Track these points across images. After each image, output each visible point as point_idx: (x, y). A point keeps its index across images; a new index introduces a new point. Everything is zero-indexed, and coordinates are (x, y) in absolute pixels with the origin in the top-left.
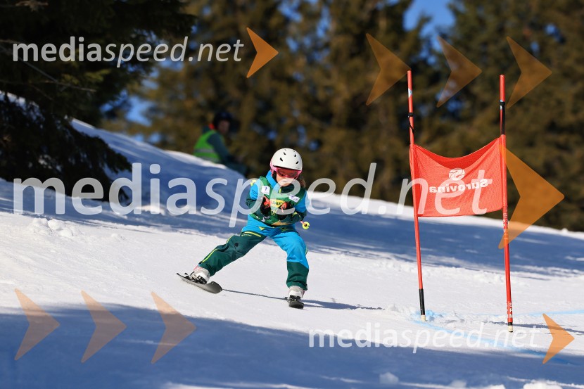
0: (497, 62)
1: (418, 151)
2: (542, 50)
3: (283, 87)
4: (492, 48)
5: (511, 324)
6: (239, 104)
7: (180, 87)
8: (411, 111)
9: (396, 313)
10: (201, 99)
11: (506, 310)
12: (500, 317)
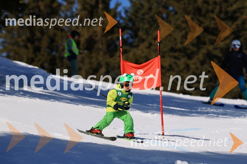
0: (149, 22)
1: (124, 62)
2: (167, 17)
3: (59, 33)
4: (146, 16)
5: (163, 135)
6: (40, 40)
7: (15, 33)
8: (121, 45)
9: (115, 130)
10: (24, 37)
11: (161, 129)
12: (158, 132)
